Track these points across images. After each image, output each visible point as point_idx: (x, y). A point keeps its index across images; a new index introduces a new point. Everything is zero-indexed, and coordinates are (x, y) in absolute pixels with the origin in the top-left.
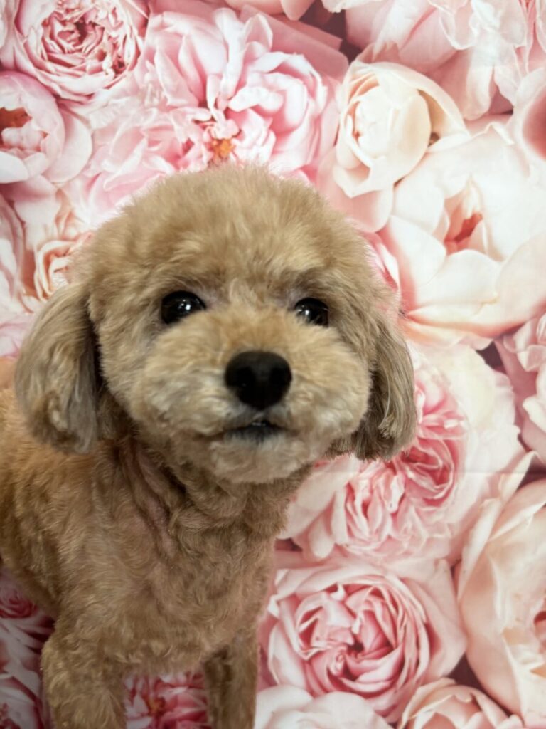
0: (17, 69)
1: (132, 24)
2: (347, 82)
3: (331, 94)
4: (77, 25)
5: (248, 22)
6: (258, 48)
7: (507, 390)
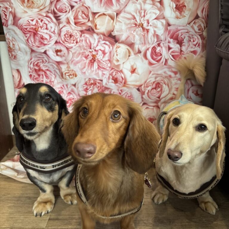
0: (60, 43)
1: (79, 35)
2: (115, 46)
3: (113, 48)
4: (70, 35)
5: (99, 36)
6: (101, 40)
7: (140, 94)
